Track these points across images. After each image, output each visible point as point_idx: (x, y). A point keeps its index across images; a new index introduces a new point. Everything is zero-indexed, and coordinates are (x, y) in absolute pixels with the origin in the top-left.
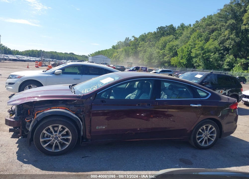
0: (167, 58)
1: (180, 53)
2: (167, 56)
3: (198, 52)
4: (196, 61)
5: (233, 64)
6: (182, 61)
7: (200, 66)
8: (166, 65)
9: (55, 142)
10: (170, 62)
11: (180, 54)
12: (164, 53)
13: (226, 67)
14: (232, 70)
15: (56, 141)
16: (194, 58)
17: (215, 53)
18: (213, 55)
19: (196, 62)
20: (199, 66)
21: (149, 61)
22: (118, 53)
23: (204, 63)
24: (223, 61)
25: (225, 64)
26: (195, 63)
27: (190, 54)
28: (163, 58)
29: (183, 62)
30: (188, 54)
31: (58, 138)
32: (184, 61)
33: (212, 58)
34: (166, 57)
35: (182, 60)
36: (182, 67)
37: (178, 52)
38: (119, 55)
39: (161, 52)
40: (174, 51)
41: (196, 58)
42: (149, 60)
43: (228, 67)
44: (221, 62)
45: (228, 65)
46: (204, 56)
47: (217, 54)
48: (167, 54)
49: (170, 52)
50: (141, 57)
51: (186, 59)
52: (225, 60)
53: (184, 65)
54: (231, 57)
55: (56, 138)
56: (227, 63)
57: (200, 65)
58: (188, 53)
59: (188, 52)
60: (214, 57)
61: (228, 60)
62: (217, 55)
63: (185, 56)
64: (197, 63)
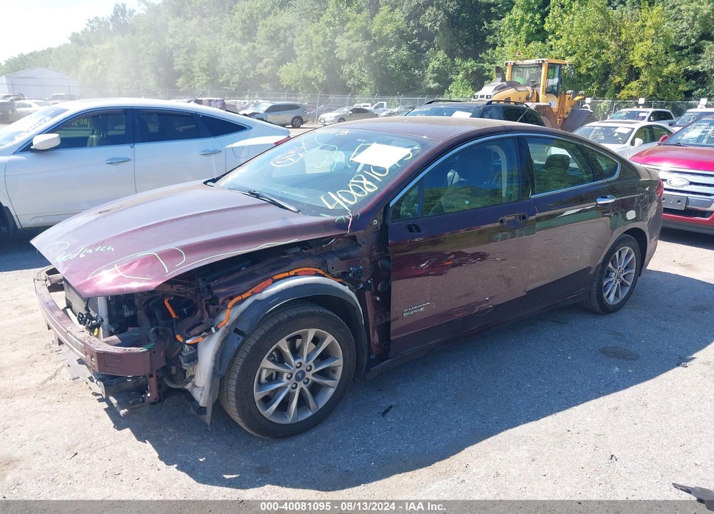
0: (266, 67)
1: (301, 50)
2: (265, 60)
3: (355, 45)
4: (352, 72)
5: (447, 75)
6: (311, 74)
7: (364, 87)
8: (266, 86)
9: (297, 391)
10: (278, 78)
11: (303, 54)
12: (254, 52)
13: (433, 85)
14: (446, 91)
15: (301, 385)
16: (343, 62)
17: (399, 47)
18: (395, 51)
19: (351, 74)
20: (360, 86)
21: (209, 78)
22: (99, 60)
23: (375, 75)
24: (421, 68)
25: (429, 75)
26: (350, 79)
27: (331, 52)
28: (254, 68)
29: (316, 77)
30: (325, 51)
31: (306, 372)
32: (318, 73)
33: (392, 61)
34: (261, 65)
35: (310, 70)
36: (315, 91)
37: (295, 48)
38: (101, 63)
39: (245, 48)
40: (282, 45)
41: (350, 63)
42: (208, 75)
43: (436, 84)
44: (417, 71)
45: (436, 80)
46: (373, 55)
47: (403, 50)
48: (262, 56)
49: (273, 50)
50: (181, 67)
51: (323, 66)
52: (427, 66)
53: (321, 86)
54: (441, 55)
55: (300, 375)
56: (433, 73)
57: (363, 84)
58: (327, 49)
59: (324, 44)
60: (398, 57)
61: (434, 64)
62: (404, 52)
63: (318, 58)
64: (354, 76)
